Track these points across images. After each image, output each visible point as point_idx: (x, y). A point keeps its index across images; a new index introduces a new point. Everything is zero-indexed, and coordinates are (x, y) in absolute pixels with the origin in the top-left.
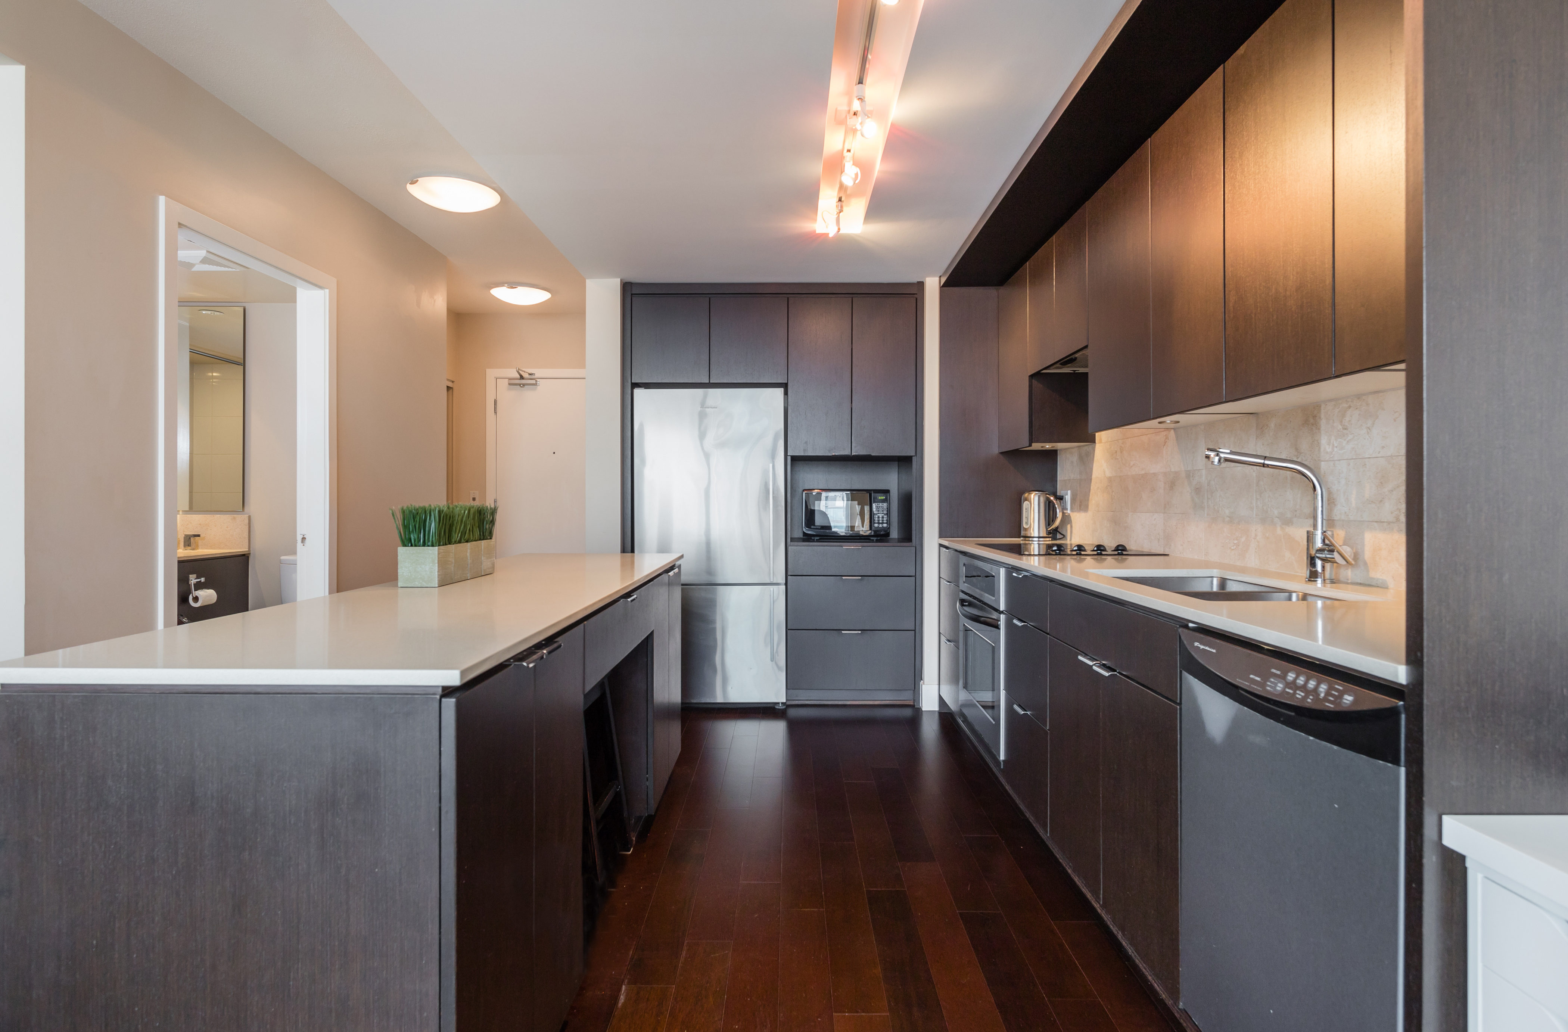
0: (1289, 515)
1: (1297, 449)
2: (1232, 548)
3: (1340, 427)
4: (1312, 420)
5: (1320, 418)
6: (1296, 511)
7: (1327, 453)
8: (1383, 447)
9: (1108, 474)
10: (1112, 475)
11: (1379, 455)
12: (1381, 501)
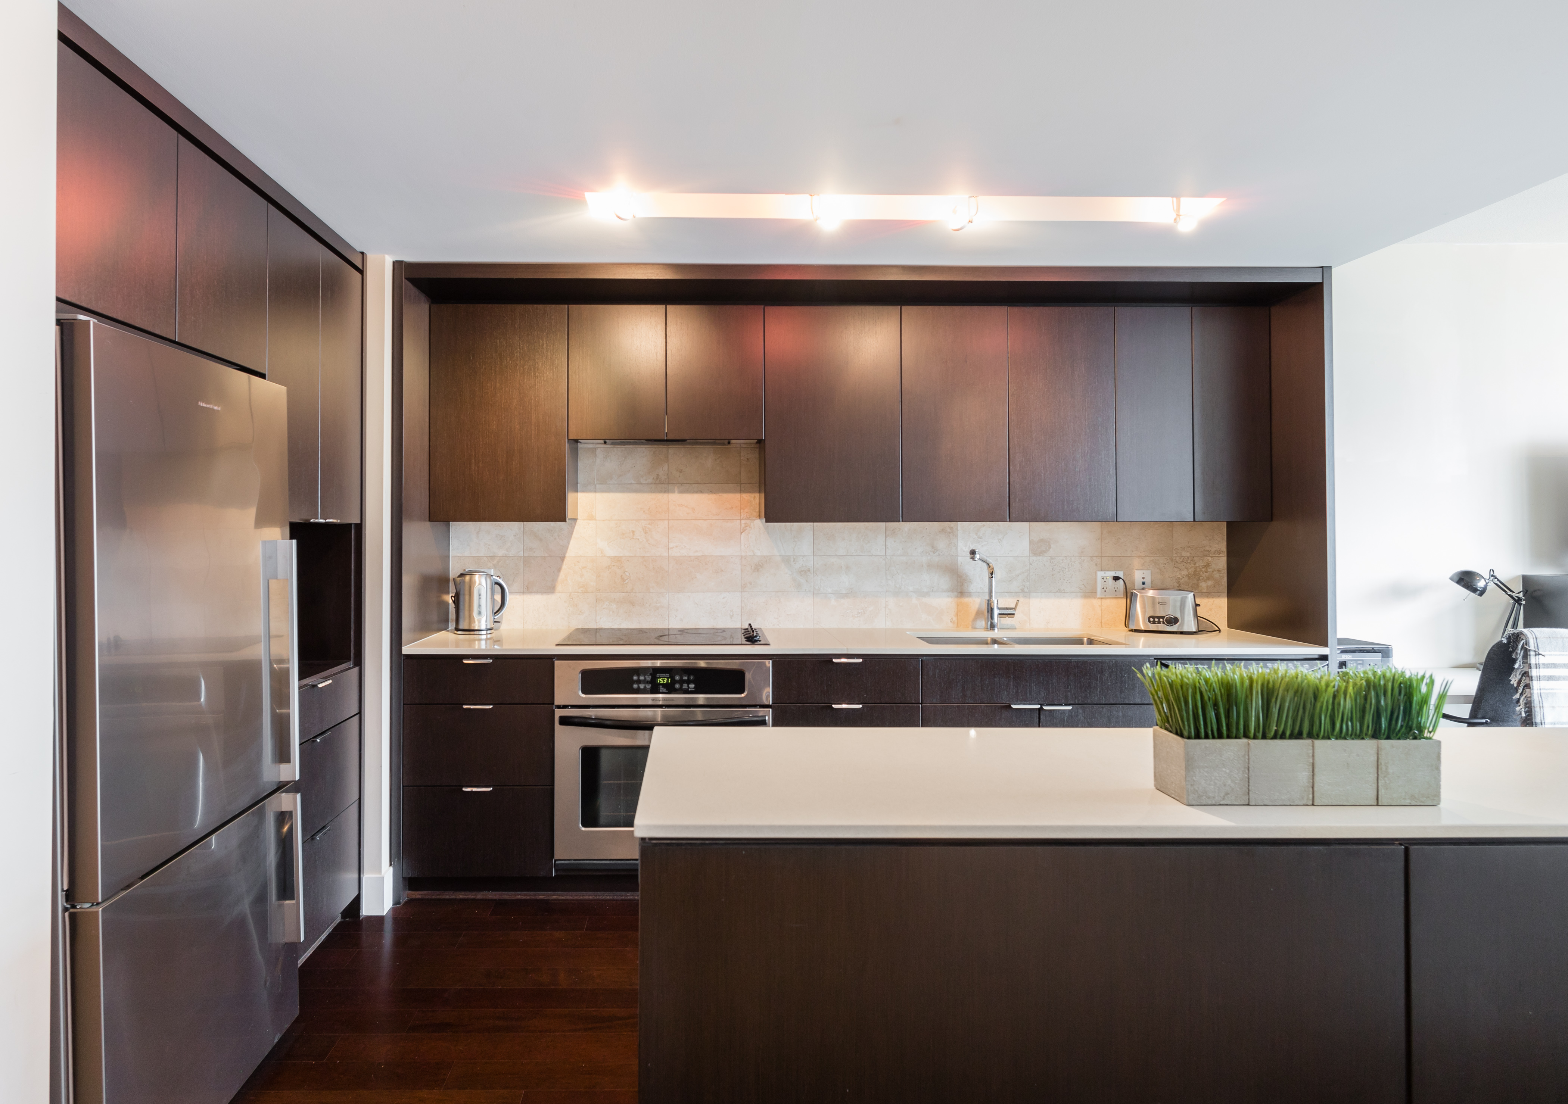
0: (925, 590)
1: (933, 547)
2: (856, 616)
3: (975, 536)
4: (949, 530)
5: (957, 529)
6: (933, 587)
7: (964, 551)
8: (1011, 551)
9: (611, 552)
10: (622, 555)
11: (1009, 555)
12: (1010, 581)
